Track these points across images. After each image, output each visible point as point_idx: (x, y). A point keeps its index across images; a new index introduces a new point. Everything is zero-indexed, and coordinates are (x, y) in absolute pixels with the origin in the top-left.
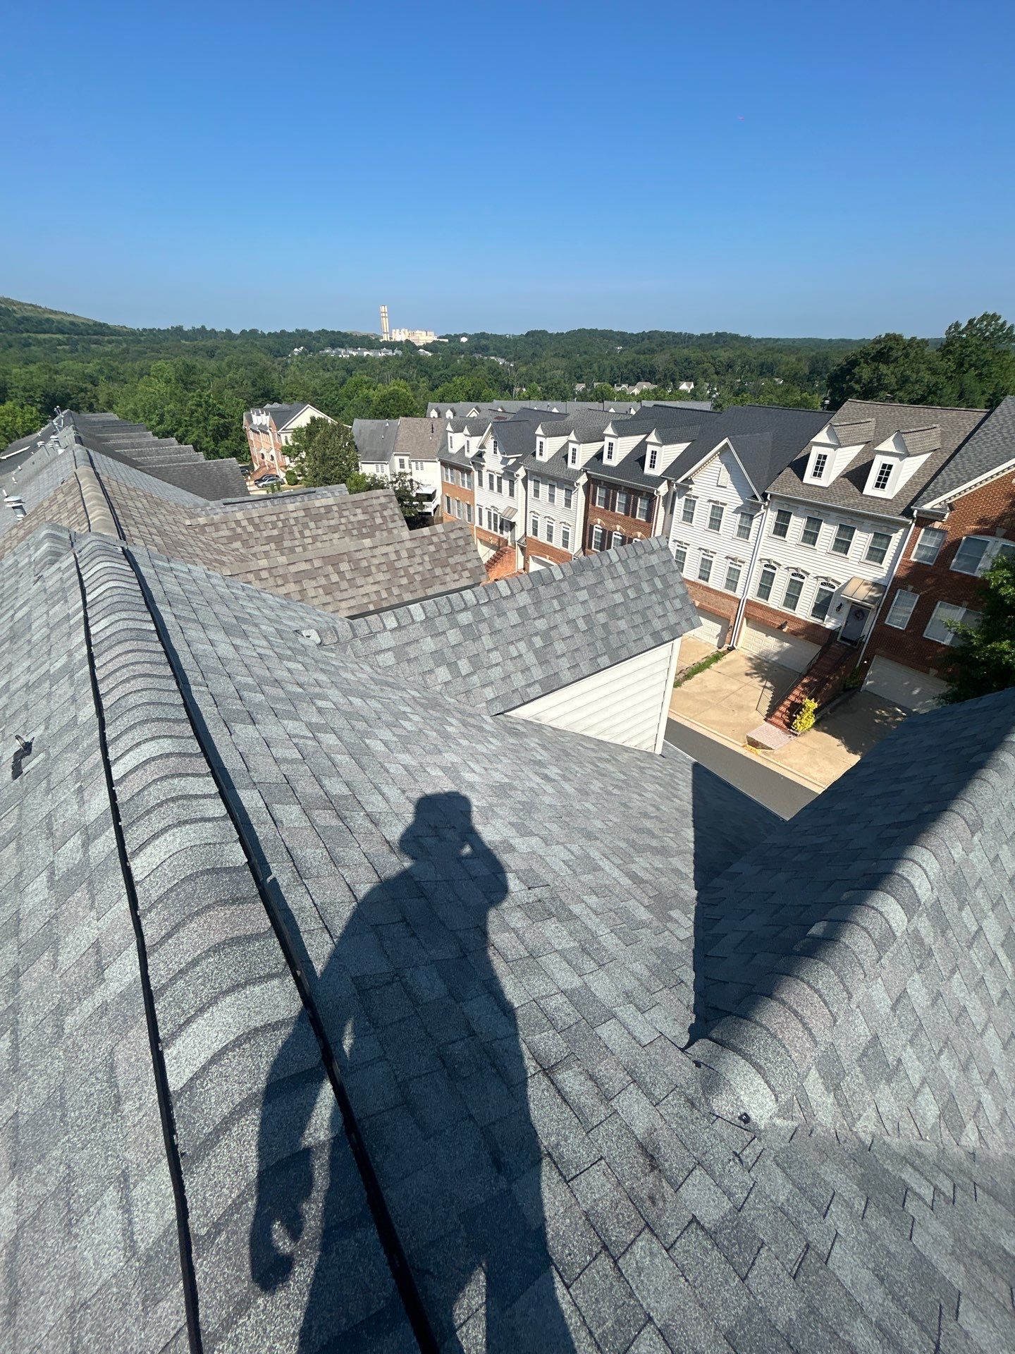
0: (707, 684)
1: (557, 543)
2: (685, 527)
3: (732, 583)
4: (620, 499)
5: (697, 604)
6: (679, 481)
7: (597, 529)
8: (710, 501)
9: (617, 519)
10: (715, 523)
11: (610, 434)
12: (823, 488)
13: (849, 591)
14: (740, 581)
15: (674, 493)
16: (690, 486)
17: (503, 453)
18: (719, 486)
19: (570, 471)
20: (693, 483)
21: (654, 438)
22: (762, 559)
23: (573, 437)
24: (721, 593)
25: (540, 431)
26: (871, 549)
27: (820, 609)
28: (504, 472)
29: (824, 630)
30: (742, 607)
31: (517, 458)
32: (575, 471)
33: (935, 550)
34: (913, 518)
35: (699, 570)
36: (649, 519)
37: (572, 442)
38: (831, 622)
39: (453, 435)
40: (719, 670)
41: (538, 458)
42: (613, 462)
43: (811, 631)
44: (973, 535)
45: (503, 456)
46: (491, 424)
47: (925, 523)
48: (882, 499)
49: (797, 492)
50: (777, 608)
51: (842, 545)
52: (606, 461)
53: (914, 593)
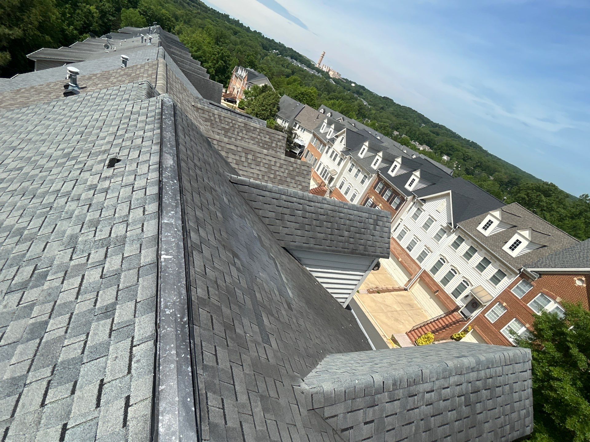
0: (386, 300)
1: (348, 197)
3: (421, 259)
4: (388, 193)
6: (419, 199)
8: (430, 215)
9: (382, 201)
10: (426, 226)
11: (398, 161)
12: (485, 236)
13: (475, 291)
14: (425, 259)
15: (414, 203)
16: (423, 204)
17: (344, 145)
18: (437, 210)
19: (371, 168)
20: (425, 203)
21: (418, 173)
22: (441, 255)
23: (381, 154)
24: (414, 260)
25: (367, 144)
26: (494, 276)
27: (457, 292)
28: (340, 153)
29: (454, 303)
30: (420, 272)
31: (350, 150)
32: (373, 169)
33: (524, 292)
34: (520, 272)
35: (408, 244)
36: (397, 209)
37: (379, 156)
38: (459, 302)
39: (326, 125)
40: (395, 297)
41: (359, 155)
42: (393, 175)
43: (448, 300)
44: (546, 295)
45: (344, 146)
46: (345, 129)
47: (525, 276)
48: (510, 255)
49: (471, 232)
50: (437, 281)
51: (481, 267)
52: (390, 172)
53: (505, 308)
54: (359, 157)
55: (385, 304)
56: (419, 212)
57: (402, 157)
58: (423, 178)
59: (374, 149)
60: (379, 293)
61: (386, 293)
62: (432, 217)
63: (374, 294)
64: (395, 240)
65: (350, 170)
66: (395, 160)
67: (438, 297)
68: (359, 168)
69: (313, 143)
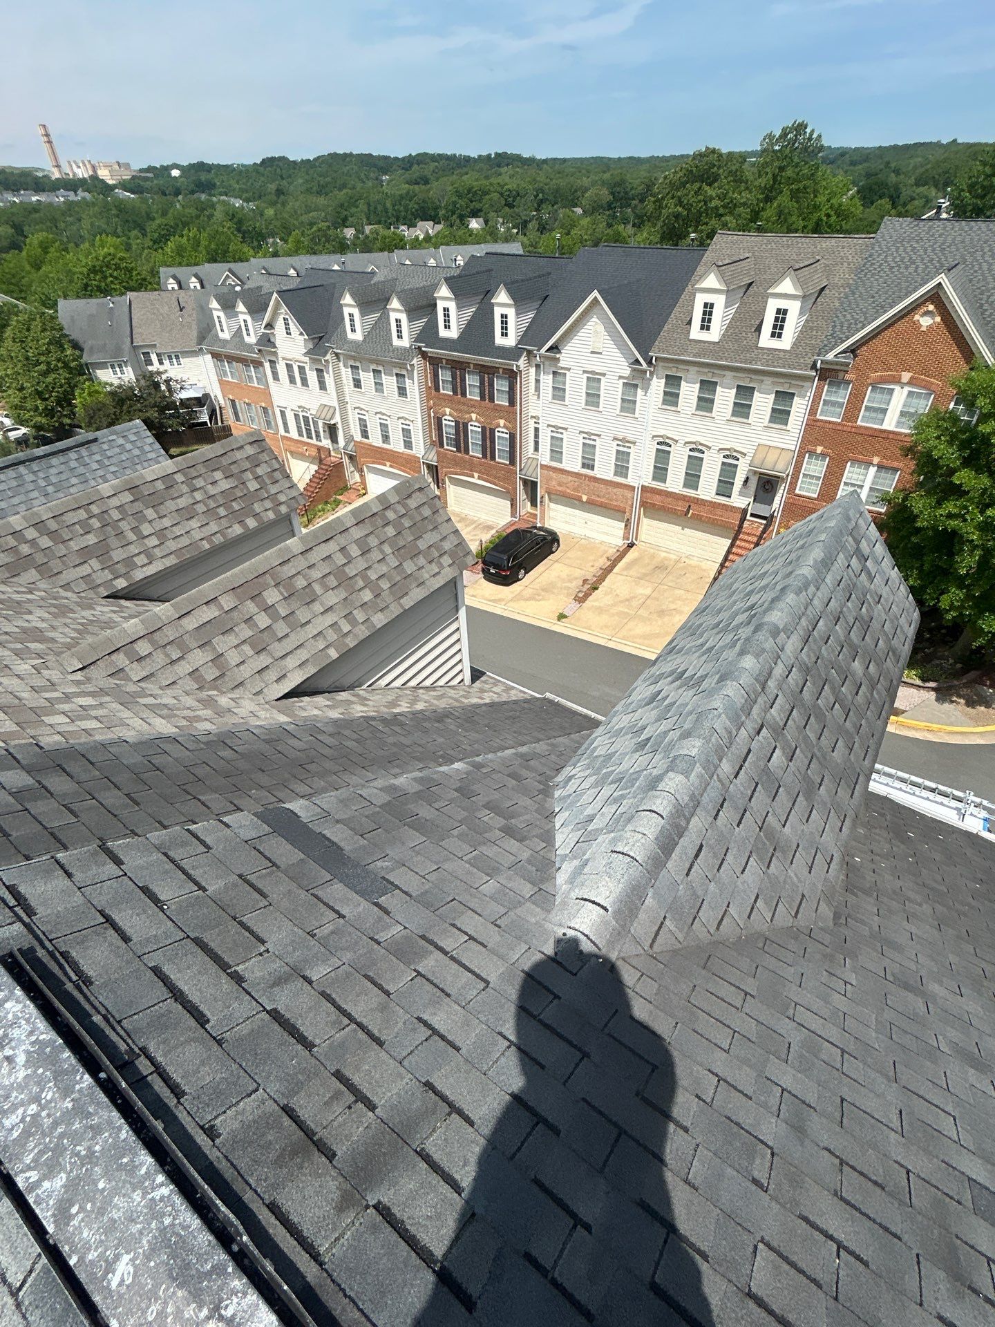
0: (618, 591)
1: (397, 445)
2: (557, 407)
3: (621, 470)
4: (472, 381)
5: (585, 498)
6: (543, 351)
7: (448, 422)
8: (585, 372)
9: (472, 406)
10: (593, 398)
11: (444, 296)
12: (714, 343)
13: (757, 462)
14: (631, 465)
15: (538, 366)
16: (558, 356)
17: (301, 334)
18: (592, 352)
19: (397, 349)
20: (560, 352)
21: (502, 297)
22: (654, 436)
23: (395, 304)
24: (611, 482)
25: (348, 299)
26: (774, 410)
27: (725, 487)
28: (307, 359)
29: (733, 509)
30: (637, 496)
31: (321, 338)
32: (405, 349)
33: (841, 405)
34: (817, 371)
35: (580, 458)
36: (512, 402)
37: (394, 310)
38: (739, 500)
39: (221, 314)
40: (625, 573)
41: (350, 335)
42: (453, 333)
43: (718, 512)
44: (879, 383)
45: (302, 338)
46: (275, 295)
47: (829, 374)
48: (780, 350)
49: (685, 351)
50: (677, 491)
51: (742, 409)
52: (443, 333)
53: (823, 455)
54: (355, 342)
55: (621, 602)
56: (560, 378)
57: (447, 280)
58: (520, 300)
59: (373, 301)
60: (596, 588)
61: (607, 580)
62: (592, 372)
63: (590, 598)
64: (550, 467)
65: (357, 384)
66: (435, 299)
67: (697, 518)
68: (373, 367)
69: (225, 375)
